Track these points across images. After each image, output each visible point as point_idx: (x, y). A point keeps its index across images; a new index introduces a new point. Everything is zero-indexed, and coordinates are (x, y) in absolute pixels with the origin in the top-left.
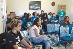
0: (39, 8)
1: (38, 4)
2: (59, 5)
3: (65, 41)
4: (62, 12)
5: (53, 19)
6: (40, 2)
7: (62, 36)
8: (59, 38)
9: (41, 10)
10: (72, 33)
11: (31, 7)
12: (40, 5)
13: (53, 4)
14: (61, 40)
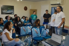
0: (12, 12)
1: (11, 8)
2: (31, 10)
3: (37, 41)
4: (34, 15)
5: (26, 22)
6: (13, 7)
7: (35, 37)
8: (32, 38)
9: (15, 14)
10: (42, 33)
11: (4, 11)
12: (13, 9)
13: (26, 9)
14: (34, 41)
